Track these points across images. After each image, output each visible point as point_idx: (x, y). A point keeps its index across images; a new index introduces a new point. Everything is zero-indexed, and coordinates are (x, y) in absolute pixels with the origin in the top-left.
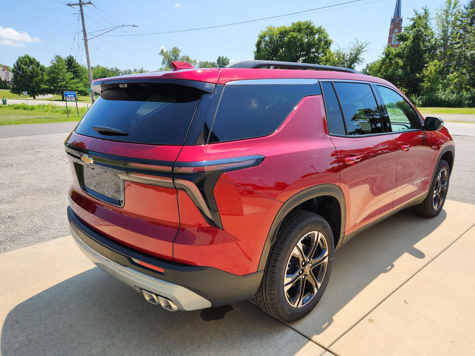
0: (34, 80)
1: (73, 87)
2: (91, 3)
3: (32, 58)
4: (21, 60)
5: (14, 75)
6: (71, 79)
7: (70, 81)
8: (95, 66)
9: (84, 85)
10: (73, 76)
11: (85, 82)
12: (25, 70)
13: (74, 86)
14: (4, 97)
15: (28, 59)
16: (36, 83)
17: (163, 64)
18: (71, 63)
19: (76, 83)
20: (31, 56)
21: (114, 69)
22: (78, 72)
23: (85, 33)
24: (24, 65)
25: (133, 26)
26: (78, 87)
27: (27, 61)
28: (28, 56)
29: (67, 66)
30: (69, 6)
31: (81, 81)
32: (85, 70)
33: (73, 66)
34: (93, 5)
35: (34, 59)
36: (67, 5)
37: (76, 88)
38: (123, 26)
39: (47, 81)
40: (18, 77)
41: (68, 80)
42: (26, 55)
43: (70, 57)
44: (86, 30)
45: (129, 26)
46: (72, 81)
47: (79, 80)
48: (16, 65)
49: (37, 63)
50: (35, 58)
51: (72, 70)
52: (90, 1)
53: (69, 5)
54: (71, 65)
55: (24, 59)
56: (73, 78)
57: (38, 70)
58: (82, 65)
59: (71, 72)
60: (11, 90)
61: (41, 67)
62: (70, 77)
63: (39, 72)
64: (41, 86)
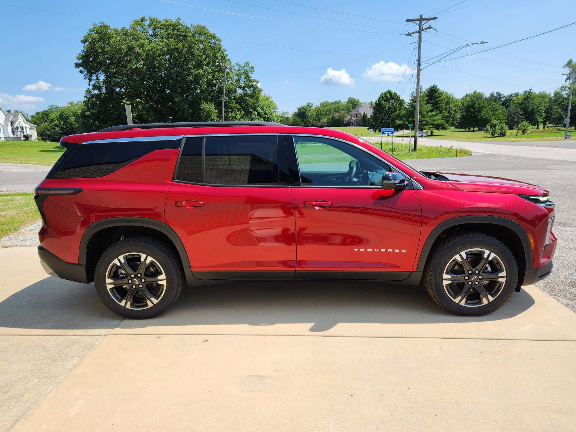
0: (391, 116)
1: (429, 120)
2: (431, 27)
3: (393, 92)
4: (383, 96)
5: (374, 112)
6: (428, 112)
7: (427, 114)
8: (471, 93)
9: (443, 118)
10: (431, 108)
11: (445, 114)
12: (384, 107)
13: (431, 119)
14: (361, 135)
15: (390, 94)
16: (392, 119)
17: (568, 80)
18: (433, 93)
19: (434, 116)
20: (393, 91)
21: (495, 94)
22: (440, 102)
23: (419, 62)
24: (385, 101)
25: (480, 43)
26: (434, 121)
27: (388, 97)
28: (390, 91)
29: (427, 98)
30: (408, 36)
31: (440, 113)
32: (451, 100)
33: (435, 97)
34: (433, 28)
35: (395, 94)
36: (406, 35)
37: (432, 122)
38: (467, 46)
39: (403, 116)
40: (377, 114)
41: (425, 113)
42: (388, 90)
43: (434, 87)
44: (421, 59)
45: (476, 43)
46: (430, 113)
47: (438, 112)
48: (377, 101)
49: (398, 97)
50: (396, 92)
51: (432, 101)
52: (430, 26)
53: (409, 34)
54: (433, 96)
55: (385, 95)
56: (431, 111)
57: (397, 105)
58: (449, 94)
59: (430, 103)
60: (369, 127)
61: (400, 102)
62: (427, 110)
63: (398, 107)
64: (396, 121)
